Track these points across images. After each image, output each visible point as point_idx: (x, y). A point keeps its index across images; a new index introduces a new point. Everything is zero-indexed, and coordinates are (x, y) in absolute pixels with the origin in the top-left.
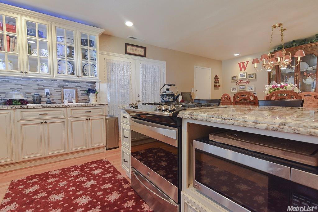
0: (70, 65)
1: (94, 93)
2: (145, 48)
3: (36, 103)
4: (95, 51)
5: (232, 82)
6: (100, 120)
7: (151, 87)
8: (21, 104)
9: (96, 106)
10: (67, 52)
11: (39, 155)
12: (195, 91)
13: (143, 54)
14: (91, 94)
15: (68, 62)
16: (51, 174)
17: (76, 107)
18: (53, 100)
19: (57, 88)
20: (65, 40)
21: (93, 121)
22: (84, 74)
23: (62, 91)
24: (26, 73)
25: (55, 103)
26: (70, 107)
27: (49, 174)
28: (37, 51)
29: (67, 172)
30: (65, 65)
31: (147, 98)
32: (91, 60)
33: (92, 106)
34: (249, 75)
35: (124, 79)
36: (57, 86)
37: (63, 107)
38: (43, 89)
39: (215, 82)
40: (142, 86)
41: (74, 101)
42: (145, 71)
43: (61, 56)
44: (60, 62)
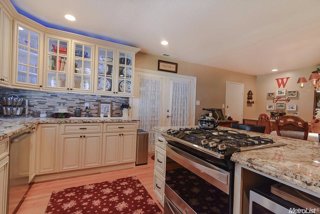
0: (108, 82)
1: (127, 108)
2: (176, 65)
3: (77, 117)
4: (131, 69)
5: (268, 99)
6: (132, 136)
7: (181, 102)
8: (65, 118)
9: (129, 122)
10: (106, 69)
11: (76, 167)
12: (226, 107)
13: (174, 70)
14: (125, 109)
15: (107, 80)
16: (86, 188)
17: (111, 122)
18: (91, 113)
19: (95, 103)
20: (105, 59)
21: (125, 136)
22: (120, 90)
23: (99, 105)
24: (71, 89)
25: (92, 116)
26: (106, 122)
27: (84, 188)
28: (82, 70)
29: (100, 188)
30: (104, 82)
31: (176, 113)
32: (127, 77)
33: (125, 122)
34: (290, 92)
35: (155, 95)
36: (95, 101)
37: (100, 123)
38: (83, 103)
39: (248, 99)
40: (172, 101)
41: (109, 115)
42: (175, 87)
43: (101, 73)
44: (100, 79)
